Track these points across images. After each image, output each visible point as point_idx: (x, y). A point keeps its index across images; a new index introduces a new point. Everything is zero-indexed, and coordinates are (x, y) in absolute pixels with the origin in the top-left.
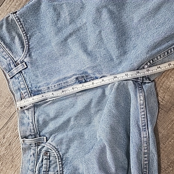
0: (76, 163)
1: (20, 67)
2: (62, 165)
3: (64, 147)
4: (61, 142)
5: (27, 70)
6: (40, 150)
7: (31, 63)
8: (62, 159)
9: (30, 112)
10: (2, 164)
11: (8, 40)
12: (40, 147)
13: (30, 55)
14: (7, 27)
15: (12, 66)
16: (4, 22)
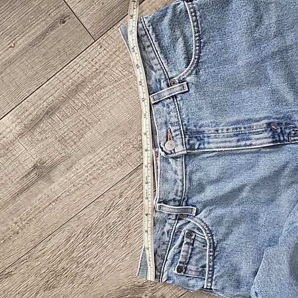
0: (236, 258)
1: (176, 89)
2: (214, 257)
3: (222, 230)
4: (219, 221)
5: (185, 96)
6: (180, 228)
7: (196, 86)
8: (215, 248)
9: (179, 163)
10: (108, 237)
11: (166, 41)
12: (181, 222)
13: (197, 73)
14: (171, 20)
15: (164, 84)
16: (170, 11)
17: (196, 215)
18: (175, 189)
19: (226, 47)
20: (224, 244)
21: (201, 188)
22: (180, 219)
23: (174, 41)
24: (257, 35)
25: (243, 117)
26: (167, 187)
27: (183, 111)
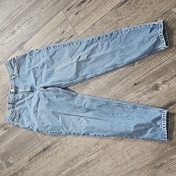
0: (24, 118)
1: (14, 77)
2: (19, 118)
3: (21, 111)
4: (21, 109)
5: (16, 79)
6: (14, 110)
7: (18, 76)
8: (20, 116)
9: (13, 95)
11: (13, 66)
12: (14, 109)
13: (18, 73)
14: (13, 61)
15: (12, 76)
16: (13, 59)
17: (16, 107)
18: (11, 101)
19: (25, 67)
20: (22, 115)
21: (18, 100)
22: (14, 108)
23: (15, 66)
24: (30, 65)
25: (27, 84)
26: (9, 100)
27: (16, 82)
